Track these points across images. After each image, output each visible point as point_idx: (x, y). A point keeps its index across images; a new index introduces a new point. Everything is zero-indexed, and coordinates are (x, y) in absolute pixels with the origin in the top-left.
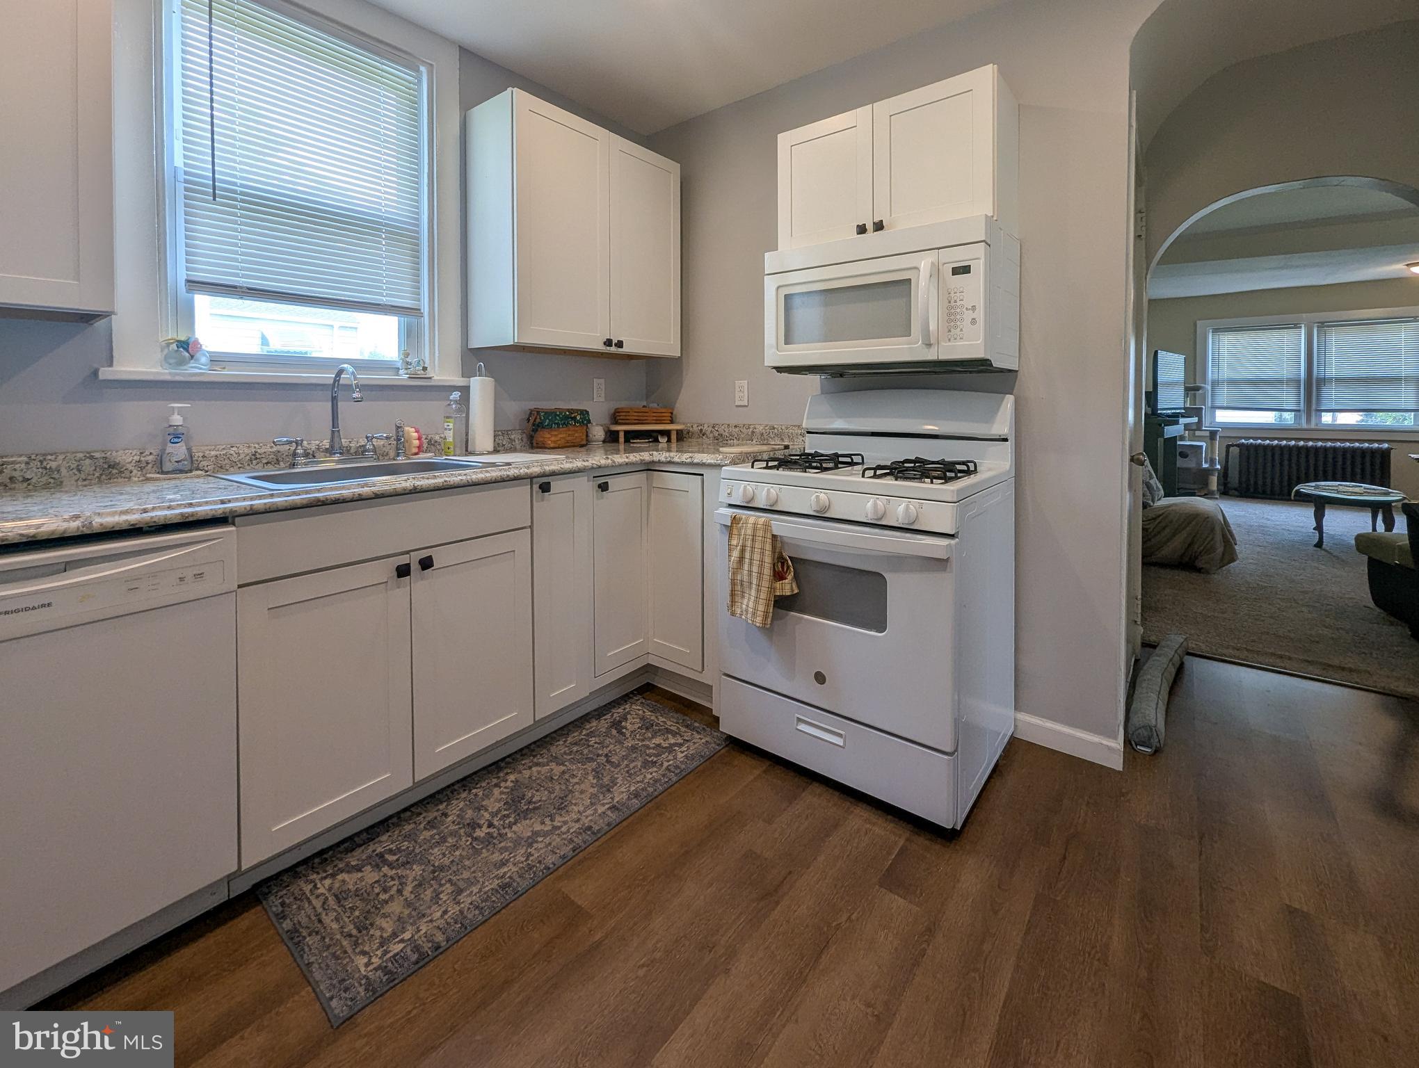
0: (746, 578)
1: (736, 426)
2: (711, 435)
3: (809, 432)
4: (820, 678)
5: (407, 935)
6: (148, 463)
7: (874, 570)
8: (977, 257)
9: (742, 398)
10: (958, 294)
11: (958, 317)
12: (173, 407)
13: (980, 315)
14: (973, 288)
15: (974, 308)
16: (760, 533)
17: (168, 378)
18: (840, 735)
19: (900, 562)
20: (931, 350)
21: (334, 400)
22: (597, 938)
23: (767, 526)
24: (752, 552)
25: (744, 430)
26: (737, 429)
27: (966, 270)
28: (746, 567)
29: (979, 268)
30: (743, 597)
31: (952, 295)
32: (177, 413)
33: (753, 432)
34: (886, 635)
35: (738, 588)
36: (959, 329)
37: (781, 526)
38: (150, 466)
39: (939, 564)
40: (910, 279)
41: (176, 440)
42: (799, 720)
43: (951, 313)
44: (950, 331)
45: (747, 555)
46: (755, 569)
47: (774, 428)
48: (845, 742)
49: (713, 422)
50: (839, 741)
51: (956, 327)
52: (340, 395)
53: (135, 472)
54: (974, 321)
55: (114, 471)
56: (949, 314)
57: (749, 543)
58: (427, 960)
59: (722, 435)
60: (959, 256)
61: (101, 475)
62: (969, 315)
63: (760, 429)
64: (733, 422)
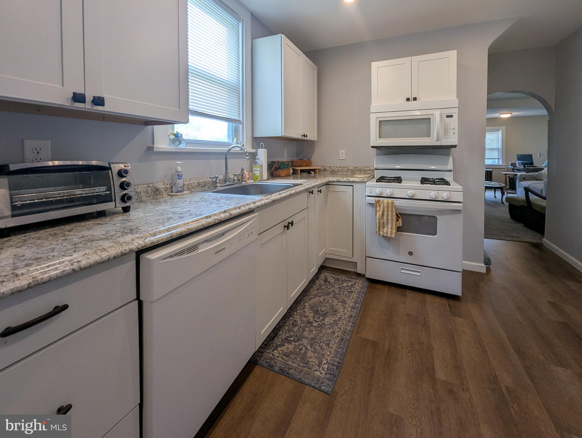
0: (385, 221)
1: (340, 167)
2: (329, 171)
3: (375, 169)
4: (411, 253)
5: (325, 362)
6: (168, 188)
7: (433, 215)
8: (455, 112)
9: (342, 156)
10: (448, 124)
11: (448, 131)
12: (177, 164)
13: (456, 131)
14: (454, 123)
15: (454, 129)
16: (390, 205)
17: (174, 150)
18: (419, 272)
19: (443, 212)
20: (439, 142)
21: (226, 159)
22: (387, 348)
23: (393, 203)
24: (388, 212)
25: (344, 169)
26: (341, 168)
27: (451, 116)
28: (385, 217)
29: (456, 116)
30: (384, 228)
31: (446, 124)
32: (180, 165)
33: (348, 169)
34: (437, 236)
35: (381, 225)
36: (448, 136)
37: (397, 202)
38: (168, 189)
39: (458, 211)
40: (430, 118)
41: (180, 178)
42: (402, 269)
43: (446, 130)
44: (445, 136)
45: (385, 213)
46: (390, 218)
47: (357, 168)
48: (421, 274)
49: (329, 165)
50: (419, 274)
51: (447, 135)
52: (228, 157)
53: (164, 192)
54: (454, 133)
55: (158, 192)
56: (445, 130)
57: (386, 209)
58: (340, 367)
59: (334, 171)
60: (449, 112)
61: (154, 194)
62: (452, 131)
63: (351, 168)
64: (338, 166)
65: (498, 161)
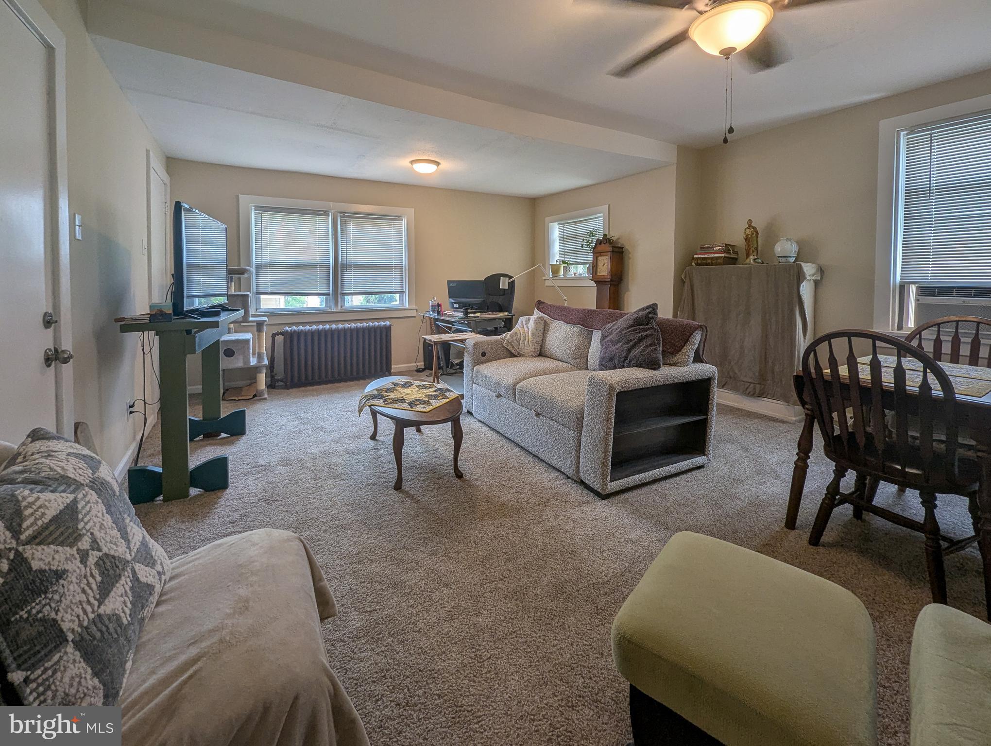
65: (401, 299)
